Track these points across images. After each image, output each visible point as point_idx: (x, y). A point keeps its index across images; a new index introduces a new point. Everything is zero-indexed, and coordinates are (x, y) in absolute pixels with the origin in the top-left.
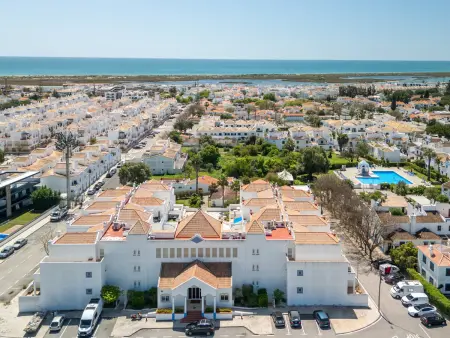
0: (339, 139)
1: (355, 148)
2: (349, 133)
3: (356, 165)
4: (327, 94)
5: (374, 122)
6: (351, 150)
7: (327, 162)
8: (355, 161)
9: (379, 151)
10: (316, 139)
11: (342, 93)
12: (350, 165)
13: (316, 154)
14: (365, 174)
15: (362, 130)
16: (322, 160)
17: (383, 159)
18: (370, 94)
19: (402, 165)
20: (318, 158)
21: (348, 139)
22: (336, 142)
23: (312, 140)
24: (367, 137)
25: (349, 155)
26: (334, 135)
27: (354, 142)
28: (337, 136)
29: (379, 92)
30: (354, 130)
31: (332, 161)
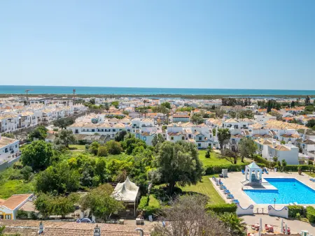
0: (219, 135)
1: (238, 146)
2: (232, 129)
3: (242, 169)
4: (213, 104)
5: (255, 121)
6: (233, 149)
7: (198, 165)
8: (239, 163)
10: (194, 136)
12: (232, 169)
13: (180, 153)
14: (255, 183)
15: (245, 127)
16: (190, 163)
17: (275, 160)
18: (246, 104)
20: (181, 160)
21: (230, 135)
22: (216, 139)
23: (190, 136)
24: (251, 134)
25: (232, 154)
26: (214, 132)
27: (238, 139)
28: (217, 131)
30: (236, 127)
31: (205, 163)
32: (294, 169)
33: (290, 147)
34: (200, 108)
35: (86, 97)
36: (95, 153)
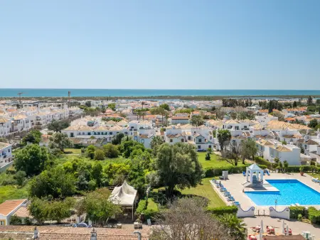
0: (219, 136)
1: (239, 148)
2: (232, 130)
3: (243, 170)
4: (213, 105)
5: (256, 122)
6: (234, 150)
7: (198, 167)
8: (240, 164)
9: (272, 151)
10: (193, 137)
11: (225, 105)
12: (233, 171)
13: (179, 155)
15: (245, 128)
16: (189, 165)
17: (277, 161)
18: (247, 105)
19: (306, 170)
20: (180, 162)
21: (230, 136)
22: (216, 141)
23: (190, 138)
24: (252, 135)
25: (233, 156)
26: (214, 133)
27: (238, 141)
28: (217, 133)
29: (254, 105)
30: (237, 128)
31: (205, 165)
32: (296, 170)
33: (291, 147)
34: (200, 109)
35: (81, 99)
36: (91, 156)
